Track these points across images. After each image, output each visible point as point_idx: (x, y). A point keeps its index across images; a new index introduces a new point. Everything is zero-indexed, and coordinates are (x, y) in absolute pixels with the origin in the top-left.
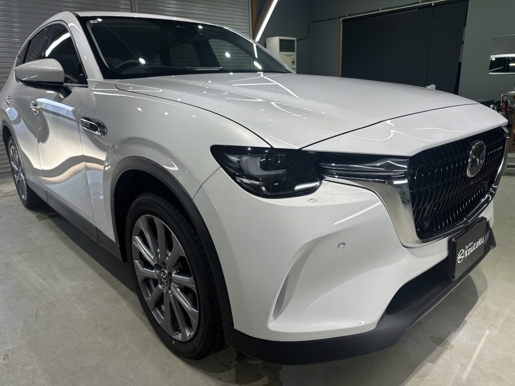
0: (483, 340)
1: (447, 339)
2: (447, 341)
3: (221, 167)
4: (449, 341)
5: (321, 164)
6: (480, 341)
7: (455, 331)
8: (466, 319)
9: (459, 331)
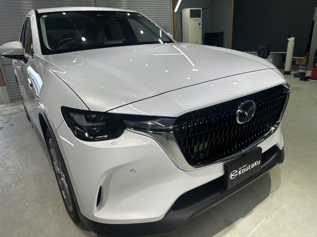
0: (258, 226)
1: (235, 223)
2: (234, 224)
3: (65, 120)
4: (235, 224)
5: (124, 120)
6: (256, 226)
7: (242, 218)
8: (254, 209)
9: (245, 218)
